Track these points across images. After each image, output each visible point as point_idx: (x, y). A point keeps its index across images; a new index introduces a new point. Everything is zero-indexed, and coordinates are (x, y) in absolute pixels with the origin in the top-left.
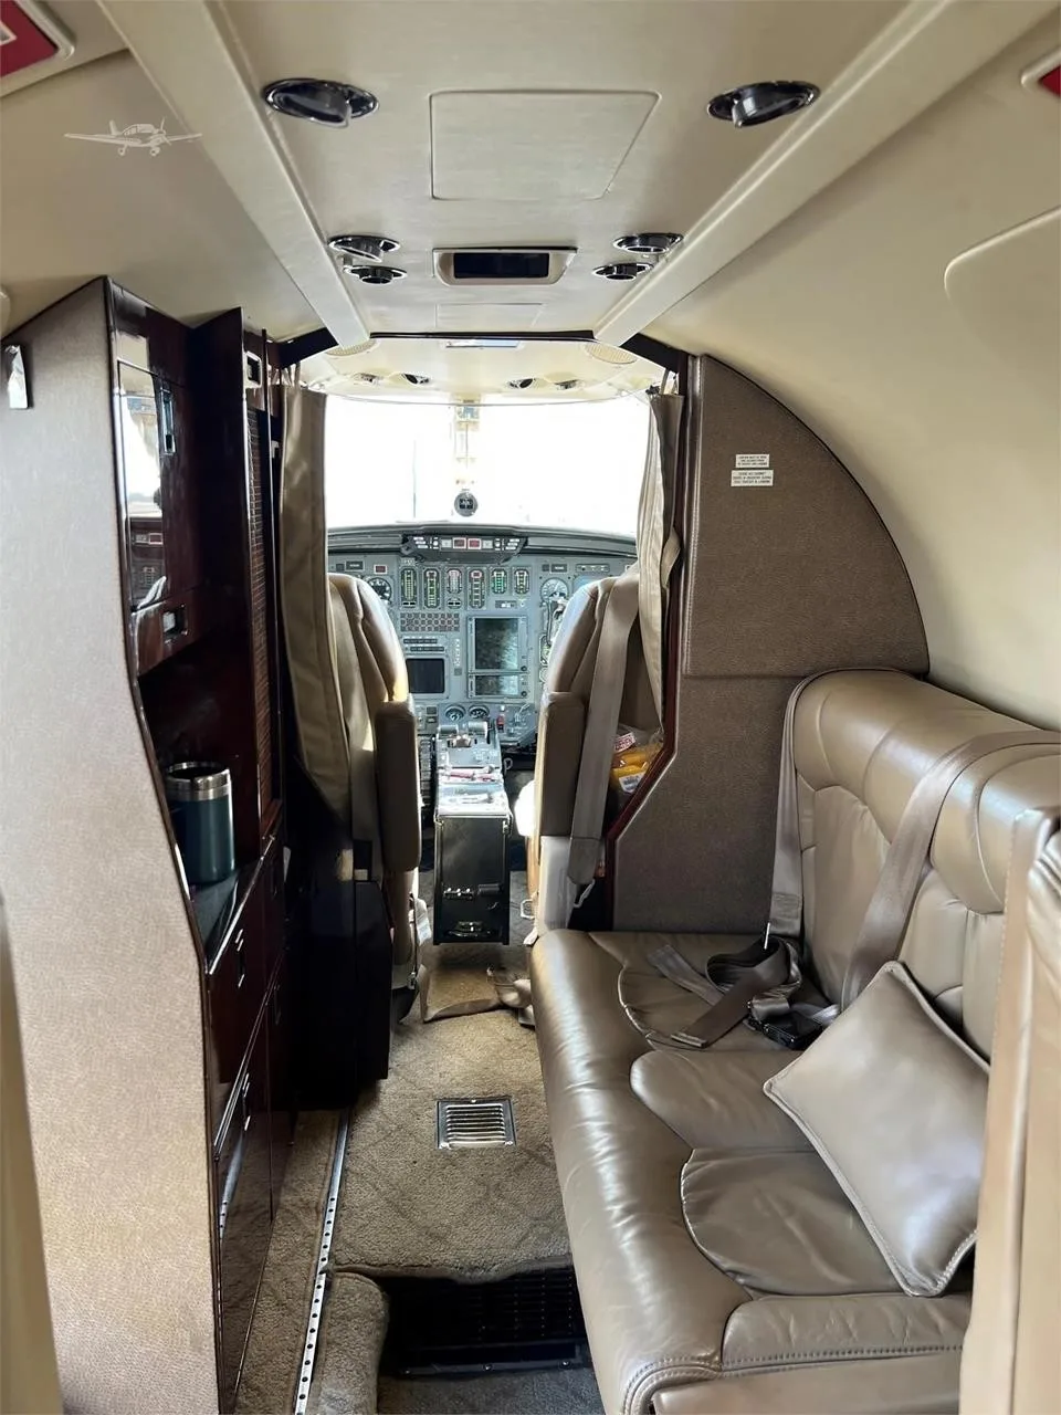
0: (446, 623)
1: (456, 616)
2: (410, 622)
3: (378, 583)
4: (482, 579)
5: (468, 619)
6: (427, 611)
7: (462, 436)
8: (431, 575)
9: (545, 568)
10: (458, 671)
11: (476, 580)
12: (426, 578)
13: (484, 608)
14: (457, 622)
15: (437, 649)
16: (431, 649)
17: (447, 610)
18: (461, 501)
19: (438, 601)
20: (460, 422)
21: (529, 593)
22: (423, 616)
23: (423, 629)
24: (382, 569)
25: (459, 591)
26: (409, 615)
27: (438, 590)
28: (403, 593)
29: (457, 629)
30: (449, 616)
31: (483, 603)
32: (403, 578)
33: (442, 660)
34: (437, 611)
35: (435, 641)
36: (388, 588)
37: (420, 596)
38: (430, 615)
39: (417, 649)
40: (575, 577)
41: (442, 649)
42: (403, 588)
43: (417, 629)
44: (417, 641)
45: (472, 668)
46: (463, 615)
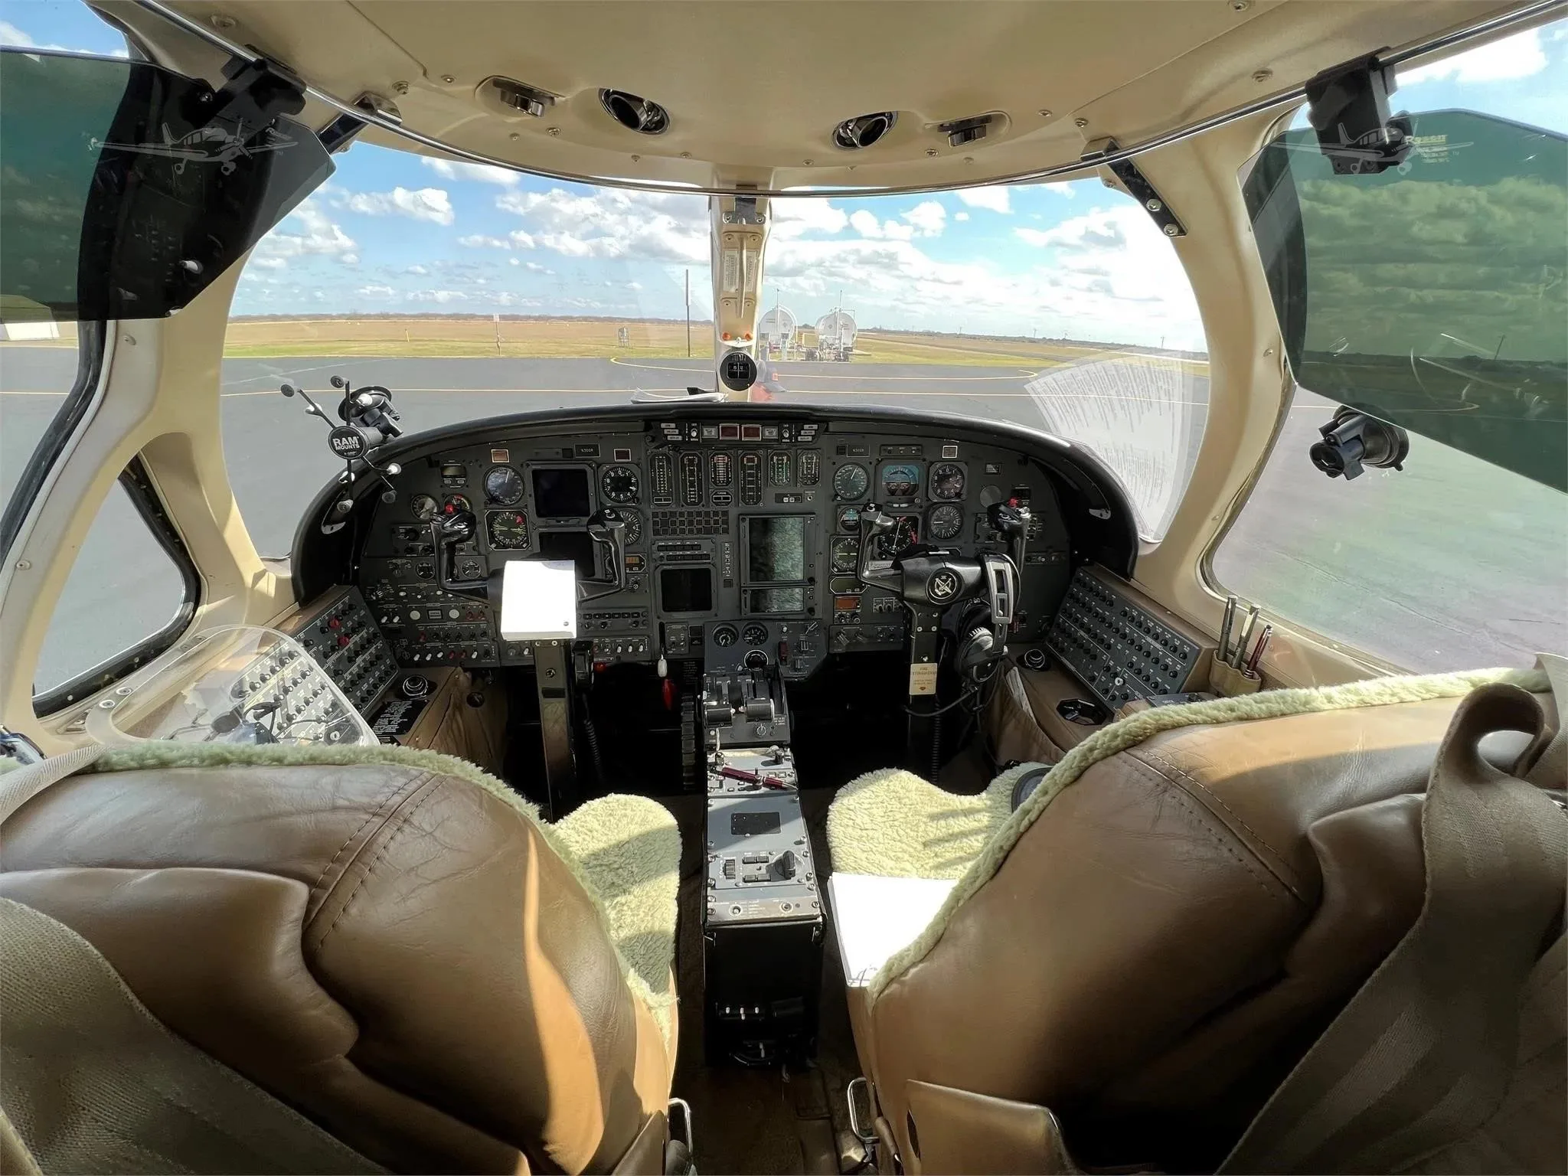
0: (712, 522)
1: (725, 513)
2: (665, 523)
3: (620, 472)
4: (758, 466)
5: (741, 517)
6: (685, 509)
7: (732, 257)
8: (691, 462)
9: (841, 450)
10: (728, 583)
11: (751, 468)
12: (683, 466)
13: (761, 504)
14: (726, 522)
15: (702, 557)
16: (693, 557)
17: (712, 508)
18: (731, 365)
19: (700, 497)
20: (729, 233)
21: (819, 484)
22: (682, 514)
23: (683, 531)
24: (625, 455)
25: (728, 483)
26: (664, 514)
27: (700, 481)
28: (654, 486)
29: (726, 531)
30: (716, 514)
31: (759, 498)
32: (652, 466)
33: (708, 571)
34: (699, 508)
35: (699, 547)
36: (633, 480)
37: (677, 489)
38: (690, 514)
39: (675, 558)
40: (879, 462)
41: (707, 556)
42: (654, 480)
43: (674, 532)
44: (674, 548)
45: (746, 580)
46: (733, 512)
